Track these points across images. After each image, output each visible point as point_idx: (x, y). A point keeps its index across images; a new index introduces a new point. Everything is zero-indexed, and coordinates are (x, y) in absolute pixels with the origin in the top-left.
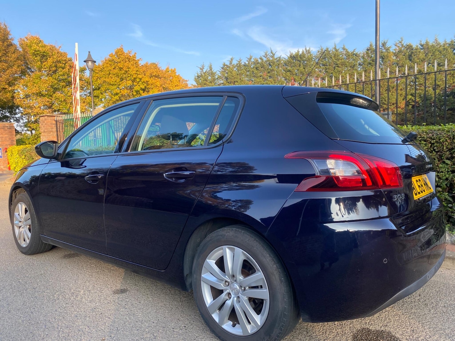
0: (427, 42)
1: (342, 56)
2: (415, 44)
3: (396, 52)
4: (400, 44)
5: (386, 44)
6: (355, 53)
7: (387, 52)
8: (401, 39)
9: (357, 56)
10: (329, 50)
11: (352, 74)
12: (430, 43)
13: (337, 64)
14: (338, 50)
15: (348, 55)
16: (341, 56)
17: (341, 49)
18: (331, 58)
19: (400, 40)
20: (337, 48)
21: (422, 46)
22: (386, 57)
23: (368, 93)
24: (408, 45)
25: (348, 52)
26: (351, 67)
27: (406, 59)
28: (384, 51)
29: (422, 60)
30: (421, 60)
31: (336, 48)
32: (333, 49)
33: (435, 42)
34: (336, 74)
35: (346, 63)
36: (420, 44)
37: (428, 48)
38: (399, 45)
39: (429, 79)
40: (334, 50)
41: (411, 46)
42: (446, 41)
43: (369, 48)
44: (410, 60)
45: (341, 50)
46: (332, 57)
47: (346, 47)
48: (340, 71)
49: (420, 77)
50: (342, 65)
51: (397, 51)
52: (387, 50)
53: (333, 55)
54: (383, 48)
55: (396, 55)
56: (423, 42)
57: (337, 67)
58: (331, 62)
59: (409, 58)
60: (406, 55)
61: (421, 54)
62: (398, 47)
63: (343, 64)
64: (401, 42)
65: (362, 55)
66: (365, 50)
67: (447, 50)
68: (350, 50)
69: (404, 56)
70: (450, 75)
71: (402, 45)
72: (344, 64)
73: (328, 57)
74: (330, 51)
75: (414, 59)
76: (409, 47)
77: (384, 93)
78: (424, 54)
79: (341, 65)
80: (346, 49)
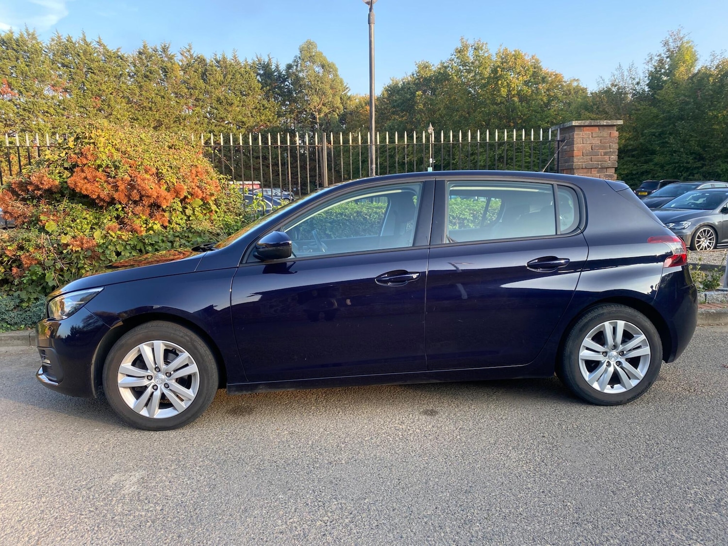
0: (224, 58)
1: (99, 55)
2: (209, 58)
3: (183, 65)
4: (188, 53)
5: (169, 50)
6: (119, 53)
7: (171, 62)
8: (189, 46)
9: (125, 61)
10: (74, 40)
11: (118, 89)
12: (228, 59)
13: (91, 69)
14: (90, 44)
15: (109, 56)
16: (95, 55)
17: (95, 43)
18: (79, 55)
19: (188, 47)
20: (88, 40)
21: (218, 62)
22: (170, 70)
23: (148, 123)
24: (199, 58)
25: (108, 51)
26: (115, 77)
27: (198, 78)
28: (166, 59)
29: (220, 84)
30: (218, 83)
31: (85, 40)
32: (81, 41)
33: (233, 60)
34: (91, 86)
35: (108, 69)
36: (215, 59)
37: (226, 67)
38: (187, 55)
39: (231, 111)
40: (82, 43)
41: (204, 60)
42: (247, 61)
43: (141, 51)
44: (204, 80)
45: (94, 44)
46: (80, 54)
47: (103, 42)
48: (97, 82)
49: (220, 108)
50: (100, 71)
51: (185, 63)
52: (171, 58)
53: (81, 51)
54: (164, 55)
55: (184, 69)
56: (219, 57)
57: (91, 73)
58: (79, 63)
59: (202, 77)
60: (198, 72)
61: (218, 74)
62: (186, 57)
63: (102, 70)
64: (189, 51)
65: (131, 60)
66: (136, 54)
67: (249, 74)
68: (112, 47)
69: (196, 74)
70: (256, 110)
71: (191, 56)
72: (104, 70)
73: (73, 52)
74: (75, 44)
75: (210, 80)
76: (201, 61)
77: (172, 125)
78: (221, 75)
79: (99, 71)
80: (104, 45)
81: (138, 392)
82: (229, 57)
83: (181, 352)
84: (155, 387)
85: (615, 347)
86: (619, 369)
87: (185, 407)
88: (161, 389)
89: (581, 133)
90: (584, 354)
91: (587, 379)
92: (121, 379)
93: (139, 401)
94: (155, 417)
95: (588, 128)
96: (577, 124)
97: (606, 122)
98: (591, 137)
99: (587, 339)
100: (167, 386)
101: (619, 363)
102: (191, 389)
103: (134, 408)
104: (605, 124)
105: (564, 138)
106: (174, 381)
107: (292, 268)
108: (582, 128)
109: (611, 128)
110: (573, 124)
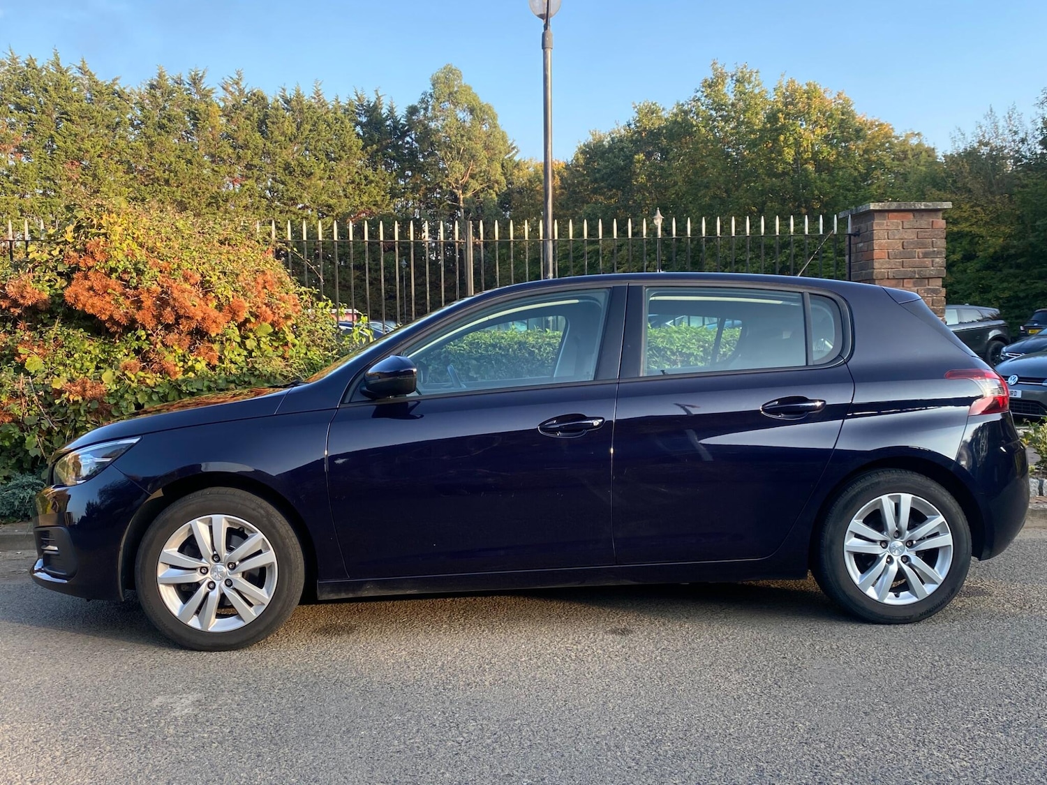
0: (298, 96)
1: (81, 91)
2: (272, 95)
3: (226, 107)
4: (236, 86)
5: (203, 81)
6: (116, 87)
7: (206, 102)
8: (237, 74)
9: (125, 100)
10: (39, 65)
11: (112, 149)
12: (305, 98)
13: (66, 113)
14: (66, 72)
15: (98, 92)
16: (75, 90)
17: (75, 70)
18: (46, 90)
19: (235, 77)
20: (64, 66)
21: (287, 102)
22: (203, 115)
24: (254, 95)
25: (96, 83)
26: (108, 127)
27: (253, 129)
28: (197, 97)
29: (290, 139)
30: (287, 139)
31: (58, 65)
32: (51, 67)
33: (315, 98)
34: (65, 142)
35: (95, 114)
36: (283, 97)
37: (301, 111)
38: (233, 90)
39: (309, 187)
40: (52, 69)
41: (263, 98)
42: (339, 100)
43: (155, 83)
44: (263, 133)
45: (74, 72)
46: (48, 88)
47: (88, 67)
48: (76, 135)
49: (290, 182)
50: (83, 118)
51: (230, 104)
52: (205, 95)
53: (51, 84)
54: (194, 90)
55: (228, 114)
56: (290, 94)
57: (67, 120)
58: (45, 104)
59: (259, 127)
60: (252, 118)
61: (287, 123)
62: (232, 94)
63: (85, 116)
64: (237, 84)
65: (135, 98)
66: (144, 88)
67: (342, 123)
68: (103, 78)
69: (249, 122)
70: (353, 185)
71: (241, 91)
72: (88, 115)
73: (36, 85)
74: (41, 71)
75: (272, 133)
76: (259, 100)
77: (204, 210)
78: (293, 124)
79: (80, 117)
80: (91, 73)
81: (186, 591)
82: (308, 95)
83: (252, 531)
84: (211, 585)
85: (899, 534)
86: (906, 568)
87: (254, 615)
88: (220, 587)
89: (885, 222)
90: (852, 543)
91: (857, 582)
92: (162, 571)
93: (186, 605)
94: (210, 629)
95: (895, 214)
96: (877, 208)
97: (925, 205)
98: (900, 228)
99: (855, 521)
100: (229, 583)
101: (906, 559)
102: (264, 588)
103: (180, 615)
104: (923, 207)
105: (859, 230)
106: (240, 575)
107: (415, 409)
108: (887, 214)
109: (933, 214)
110: (871, 208)
